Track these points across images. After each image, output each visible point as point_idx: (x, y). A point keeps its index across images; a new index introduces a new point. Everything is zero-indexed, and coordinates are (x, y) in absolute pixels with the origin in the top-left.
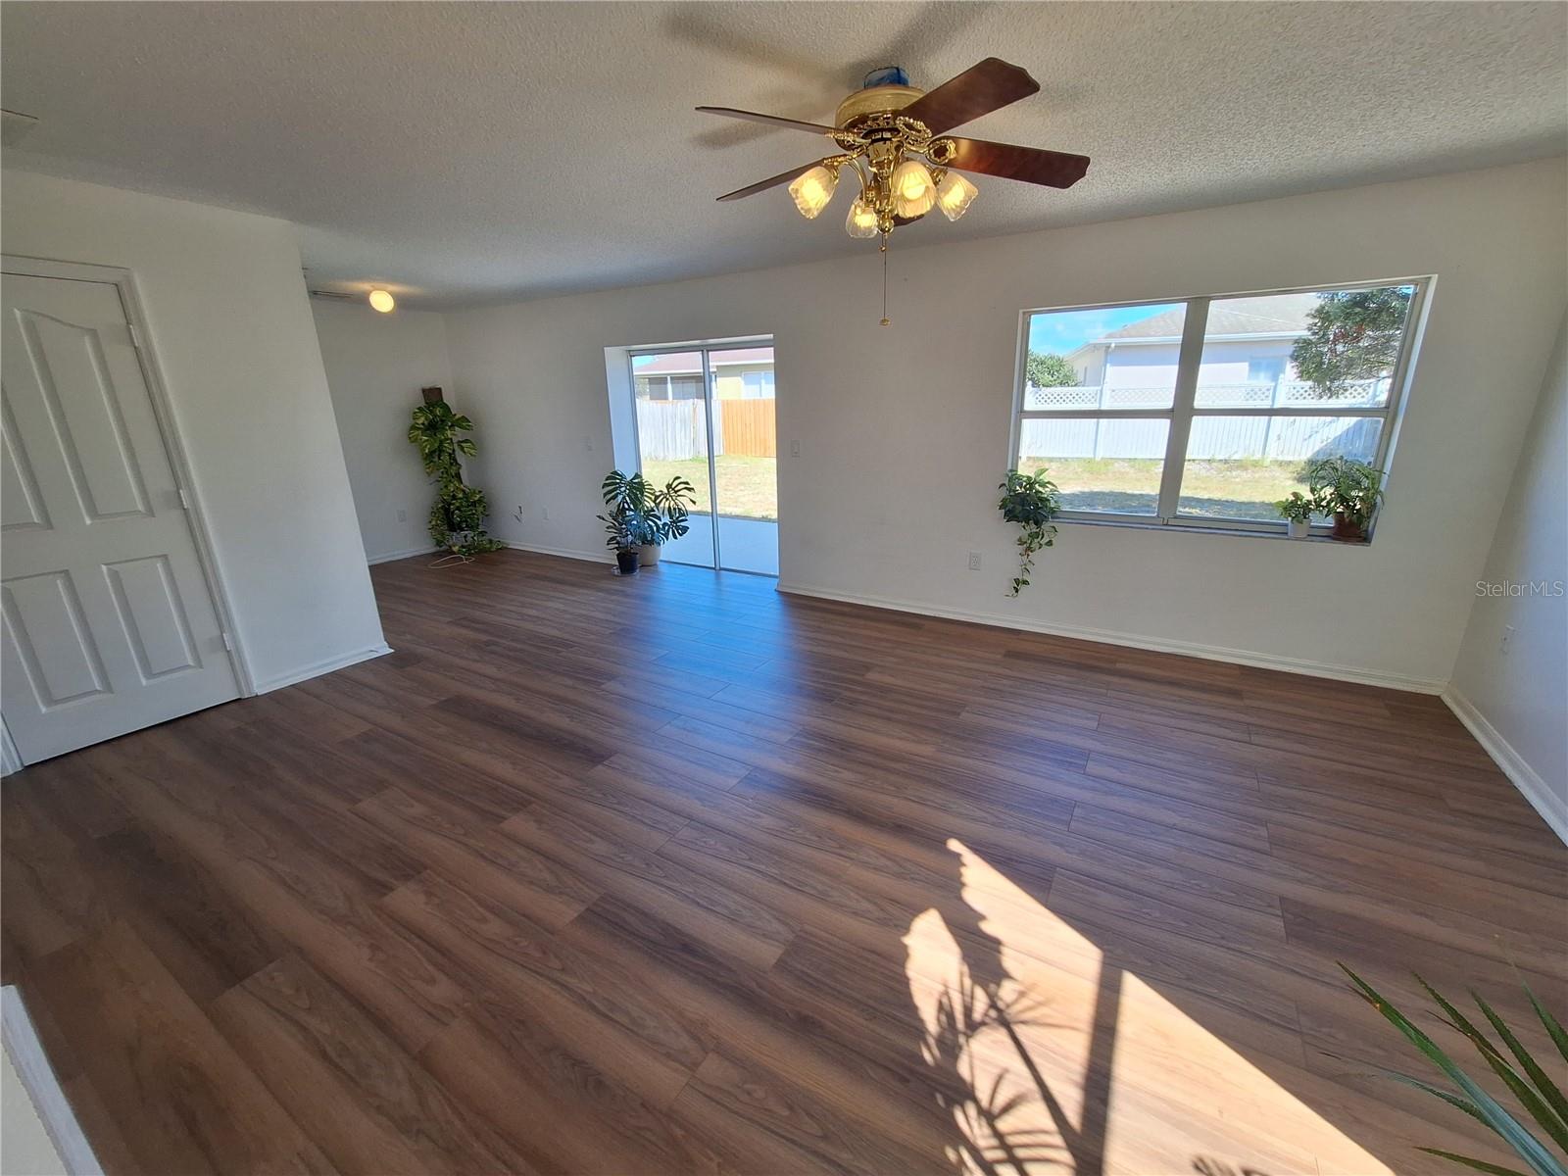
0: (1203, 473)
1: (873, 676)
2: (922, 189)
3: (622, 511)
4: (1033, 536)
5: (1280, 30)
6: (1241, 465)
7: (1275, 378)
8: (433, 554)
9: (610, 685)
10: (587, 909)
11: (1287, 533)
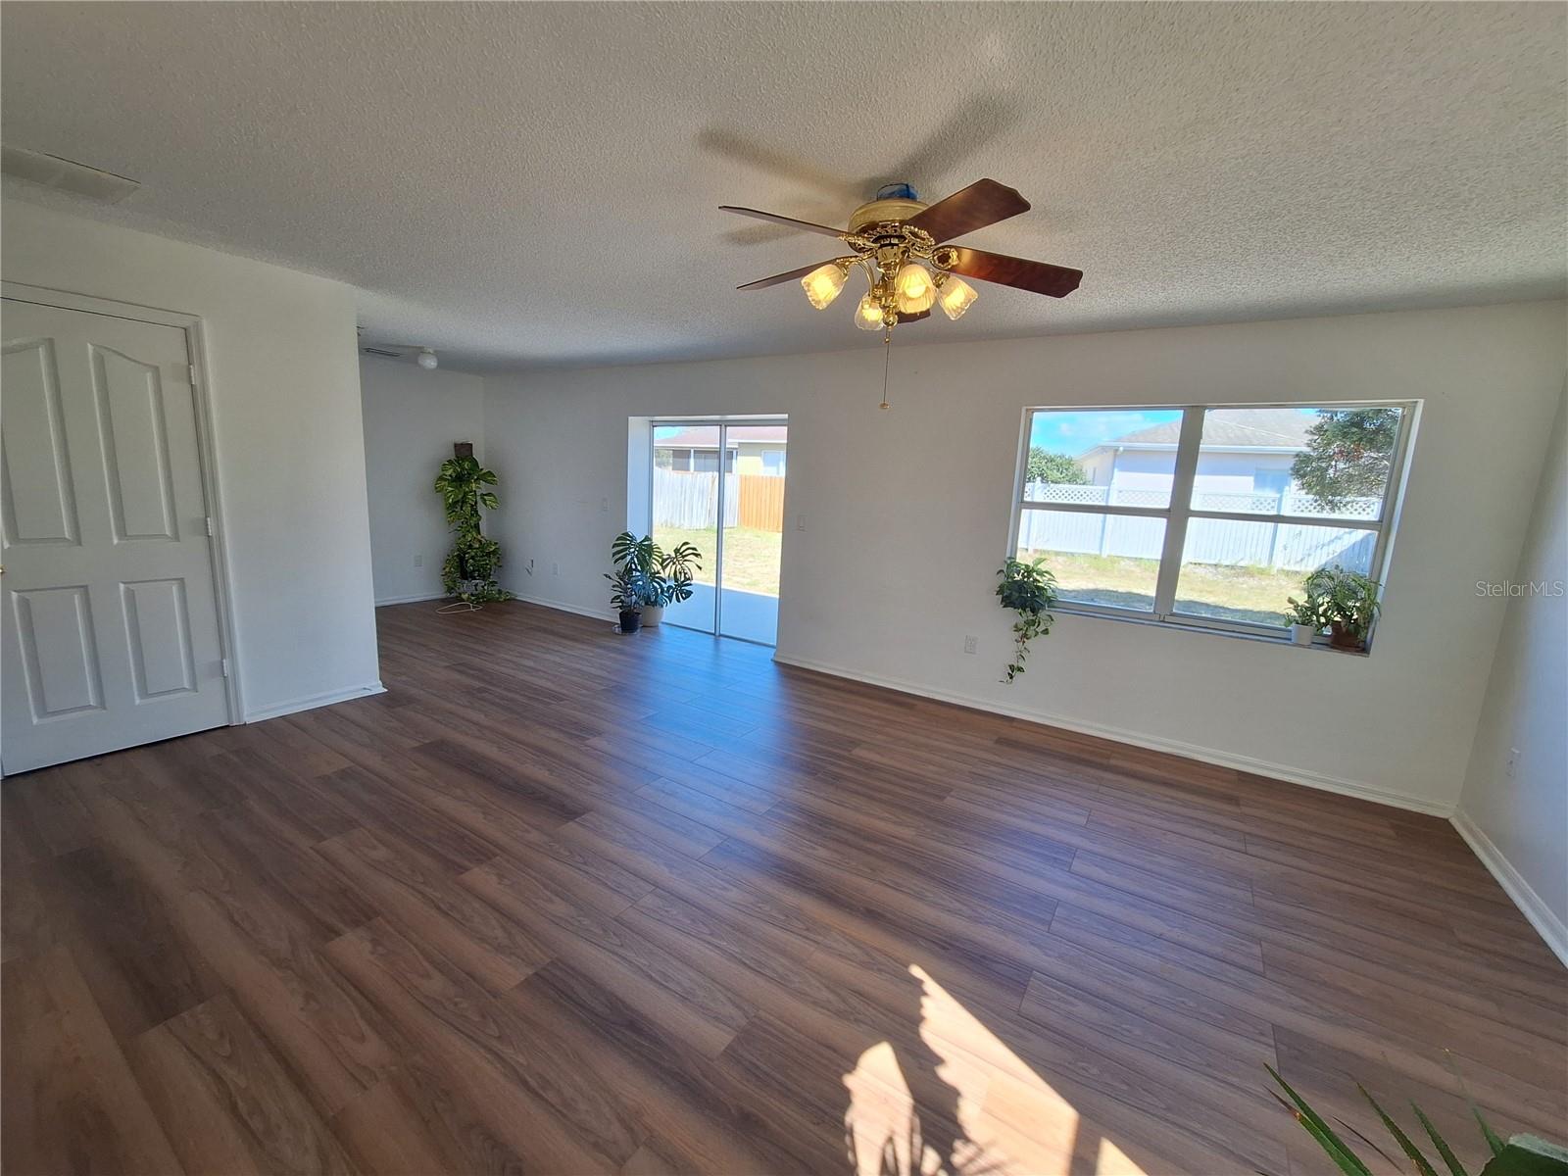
0: (1209, 576)
1: (860, 752)
2: (923, 289)
3: (629, 571)
4: (1030, 623)
5: (1255, 174)
6: (1246, 572)
7: (1280, 490)
8: (443, 600)
9: (594, 741)
10: (536, 974)
11: (1290, 639)
